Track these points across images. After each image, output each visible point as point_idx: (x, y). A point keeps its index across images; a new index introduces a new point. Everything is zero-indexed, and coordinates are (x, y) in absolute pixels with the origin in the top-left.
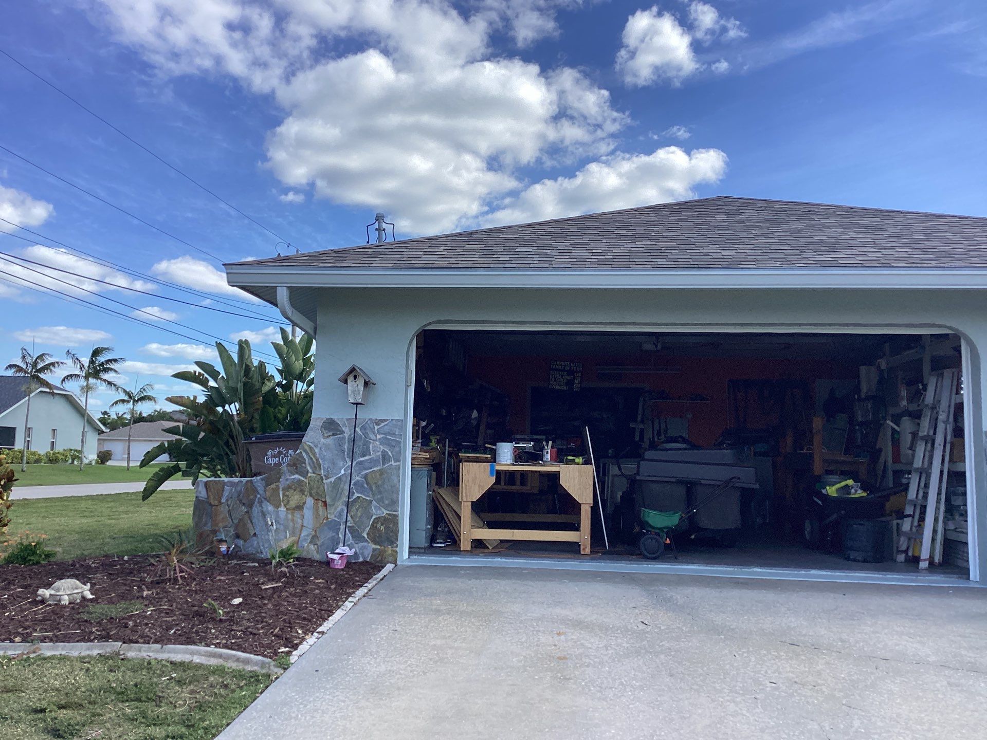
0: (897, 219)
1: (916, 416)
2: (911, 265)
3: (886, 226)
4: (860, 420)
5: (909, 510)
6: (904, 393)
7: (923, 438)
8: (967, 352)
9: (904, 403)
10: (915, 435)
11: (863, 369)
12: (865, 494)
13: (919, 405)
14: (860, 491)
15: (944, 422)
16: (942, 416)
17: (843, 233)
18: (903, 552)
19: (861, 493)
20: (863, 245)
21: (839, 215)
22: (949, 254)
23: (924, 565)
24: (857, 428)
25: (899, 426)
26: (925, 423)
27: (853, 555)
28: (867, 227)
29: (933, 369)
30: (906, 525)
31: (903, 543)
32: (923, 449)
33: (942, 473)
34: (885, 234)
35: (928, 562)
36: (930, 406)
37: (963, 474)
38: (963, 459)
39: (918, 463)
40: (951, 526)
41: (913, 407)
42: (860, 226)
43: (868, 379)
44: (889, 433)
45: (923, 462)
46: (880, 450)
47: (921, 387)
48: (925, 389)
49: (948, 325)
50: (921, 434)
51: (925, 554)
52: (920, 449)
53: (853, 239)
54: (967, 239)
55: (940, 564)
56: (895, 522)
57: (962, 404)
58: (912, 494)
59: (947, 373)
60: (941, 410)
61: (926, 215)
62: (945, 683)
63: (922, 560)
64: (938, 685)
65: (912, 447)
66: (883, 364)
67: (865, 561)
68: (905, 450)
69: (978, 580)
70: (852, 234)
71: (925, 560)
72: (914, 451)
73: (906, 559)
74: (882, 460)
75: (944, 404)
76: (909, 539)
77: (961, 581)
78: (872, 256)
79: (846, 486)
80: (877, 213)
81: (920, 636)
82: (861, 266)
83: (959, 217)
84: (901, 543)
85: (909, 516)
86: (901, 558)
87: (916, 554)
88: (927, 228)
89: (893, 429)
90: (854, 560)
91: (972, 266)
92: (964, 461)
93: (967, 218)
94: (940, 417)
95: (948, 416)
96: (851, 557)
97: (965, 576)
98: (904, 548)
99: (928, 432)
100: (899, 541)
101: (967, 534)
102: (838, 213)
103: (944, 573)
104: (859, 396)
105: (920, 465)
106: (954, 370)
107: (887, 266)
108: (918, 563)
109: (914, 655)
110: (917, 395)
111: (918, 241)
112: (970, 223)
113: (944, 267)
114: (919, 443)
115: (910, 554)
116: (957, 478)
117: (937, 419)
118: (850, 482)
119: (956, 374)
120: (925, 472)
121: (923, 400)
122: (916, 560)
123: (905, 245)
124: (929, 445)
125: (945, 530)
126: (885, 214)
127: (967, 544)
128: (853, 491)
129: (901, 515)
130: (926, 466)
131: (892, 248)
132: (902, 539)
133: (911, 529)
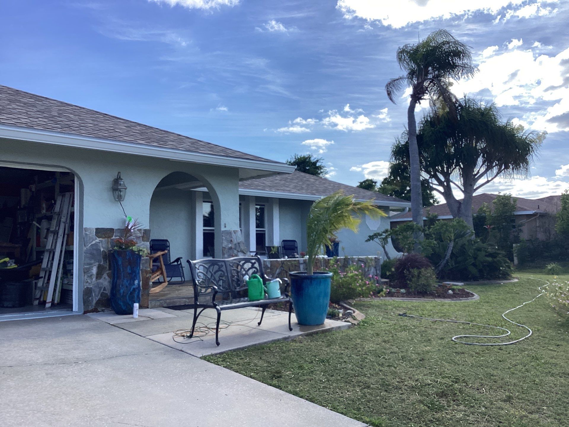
0: (44, 102)
1: (49, 219)
2: (46, 128)
3: (37, 105)
4: (20, 221)
5: (42, 274)
6: (44, 206)
7: (52, 232)
8: (77, 183)
9: (44, 211)
10: (48, 230)
11: (23, 190)
12: (16, 266)
13: (51, 213)
14: (14, 265)
15: (64, 222)
16: (63, 219)
17: (8, 104)
18: (37, 299)
19: (14, 266)
20: (20, 113)
21: (9, 93)
22: (69, 127)
23: (48, 305)
24: (18, 226)
25: (40, 225)
26: (54, 222)
27: (6, 304)
28: (25, 103)
29: (61, 192)
30: (40, 283)
31: (38, 294)
32: (52, 238)
33: (61, 251)
34: (35, 109)
35: (50, 304)
36: (57, 213)
37: (72, 252)
38: (73, 244)
39: (49, 247)
40: (66, 282)
41: (49, 214)
42: (20, 102)
43: (25, 196)
44: (35, 229)
45: (52, 245)
46: (30, 239)
47: (53, 202)
48: (55, 203)
49: (67, 167)
50: (51, 229)
51: (49, 299)
52: (51, 238)
53: (14, 109)
54: (81, 120)
55: (58, 304)
56: (34, 282)
57: (74, 213)
58: (44, 265)
59: (68, 194)
60: (63, 215)
61: (61, 103)
62: (44, 374)
63: (47, 303)
64: (40, 376)
65: (46, 238)
66: (33, 188)
67: (13, 307)
68: (42, 239)
69: (77, 310)
70: (14, 106)
71: (49, 302)
72: (47, 239)
73: (39, 303)
74: (30, 245)
75: (65, 212)
76: (42, 291)
77: (69, 312)
78: (23, 121)
79: (5, 262)
80: (33, 96)
81: (36, 348)
82: (14, 125)
83: (80, 108)
84: (37, 293)
85: (42, 277)
86: (36, 302)
87: (45, 300)
88: (60, 110)
89: (37, 227)
90: (7, 307)
91: (80, 135)
92: (73, 245)
93: (83, 108)
94: (62, 220)
95: (67, 220)
96: (5, 305)
97: (70, 309)
98: (38, 296)
99: (56, 229)
100: (35, 292)
101: (72, 285)
102: (9, 92)
103: (59, 309)
104: (20, 207)
105: (50, 248)
106: (71, 193)
107: (31, 127)
108: (45, 305)
109: (30, 361)
110: (51, 207)
111: (53, 116)
112: (85, 111)
113: (64, 133)
114: (50, 234)
115: (42, 300)
116: (69, 254)
117: (60, 221)
118: (7, 259)
119: (72, 195)
120: (52, 252)
121: (54, 210)
122: (44, 302)
123: (45, 117)
124: (56, 236)
125: (62, 284)
126: (38, 98)
127: (72, 291)
128: (9, 265)
129: (38, 277)
130: (53, 248)
131: (37, 118)
132: (37, 291)
133: (43, 284)
